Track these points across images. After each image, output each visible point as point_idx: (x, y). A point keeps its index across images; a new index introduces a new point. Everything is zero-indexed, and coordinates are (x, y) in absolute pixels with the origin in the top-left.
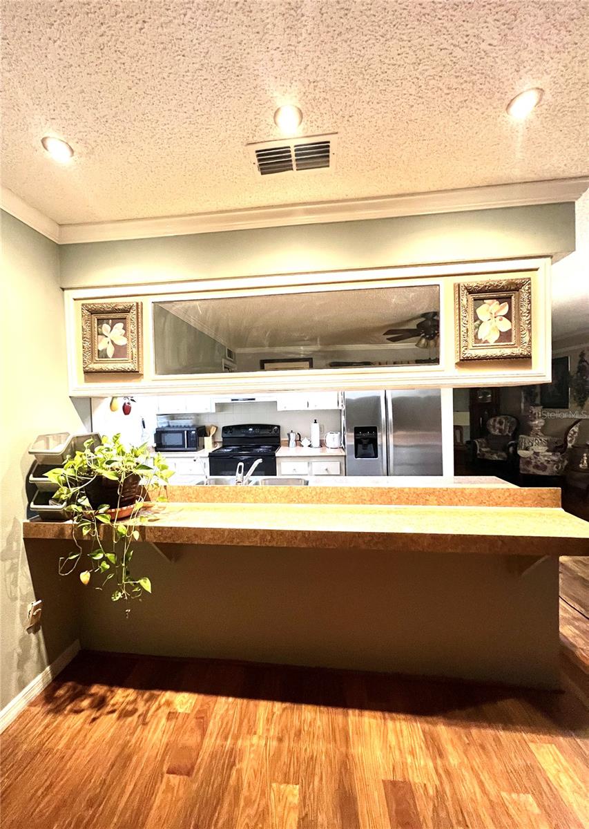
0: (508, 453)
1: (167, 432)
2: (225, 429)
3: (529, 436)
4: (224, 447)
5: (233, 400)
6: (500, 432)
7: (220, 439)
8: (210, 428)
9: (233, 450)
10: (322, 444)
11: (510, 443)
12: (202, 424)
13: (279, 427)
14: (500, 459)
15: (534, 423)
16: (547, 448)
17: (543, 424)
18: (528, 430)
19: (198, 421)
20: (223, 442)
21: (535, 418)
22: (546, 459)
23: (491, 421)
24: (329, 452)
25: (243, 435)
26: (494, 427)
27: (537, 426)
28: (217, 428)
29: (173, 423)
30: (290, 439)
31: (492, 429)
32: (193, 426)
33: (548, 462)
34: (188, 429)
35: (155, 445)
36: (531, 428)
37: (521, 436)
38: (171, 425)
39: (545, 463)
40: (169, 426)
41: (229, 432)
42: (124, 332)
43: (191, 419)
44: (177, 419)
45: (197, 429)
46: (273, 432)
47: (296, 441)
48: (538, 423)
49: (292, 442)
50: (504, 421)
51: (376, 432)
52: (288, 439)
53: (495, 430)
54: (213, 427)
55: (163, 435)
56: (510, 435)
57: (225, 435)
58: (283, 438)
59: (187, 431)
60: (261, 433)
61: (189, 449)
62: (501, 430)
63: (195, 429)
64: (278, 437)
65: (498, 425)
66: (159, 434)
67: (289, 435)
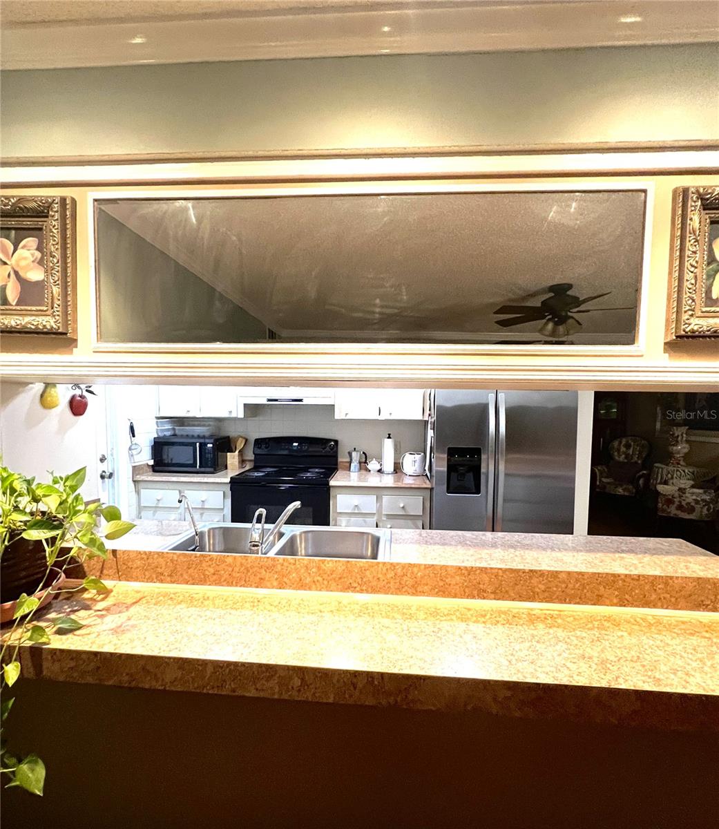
0: (637, 487)
1: (173, 444)
2: (259, 442)
3: (667, 465)
4: (256, 468)
5: (269, 400)
6: (626, 458)
7: (250, 456)
8: (236, 439)
9: (268, 474)
10: (398, 468)
11: (641, 473)
12: (224, 434)
13: (336, 442)
14: (626, 494)
15: (675, 448)
16: (692, 482)
17: (686, 450)
18: (667, 458)
19: (219, 428)
20: (255, 461)
21: (677, 442)
22: (694, 497)
23: (616, 444)
24: (408, 481)
25: (285, 452)
26: (618, 450)
27: (679, 453)
28: (246, 440)
29: (180, 430)
30: (351, 460)
31: (616, 453)
32: (211, 437)
33: (697, 502)
34: (202, 441)
35: (151, 462)
36: (670, 455)
37: (656, 465)
38: (177, 432)
39: (693, 504)
40: (175, 435)
41: (263, 446)
42: (38, 255)
43: (209, 425)
44: (189, 425)
45: (216, 440)
46: (328, 449)
47: (360, 463)
48: (681, 448)
49: (354, 465)
50: (632, 443)
51: (480, 455)
52: (348, 460)
53: (619, 456)
54: (240, 439)
55: (166, 447)
56: (639, 462)
57: (259, 451)
58: (342, 459)
59: (200, 444)
60: (310, 449)
61: (203, 469)
62: (627, 456)
63: (212, 441)
64: (335, 456)
65: (623, 449)
66: (159, 447)
67: (350, 454)
